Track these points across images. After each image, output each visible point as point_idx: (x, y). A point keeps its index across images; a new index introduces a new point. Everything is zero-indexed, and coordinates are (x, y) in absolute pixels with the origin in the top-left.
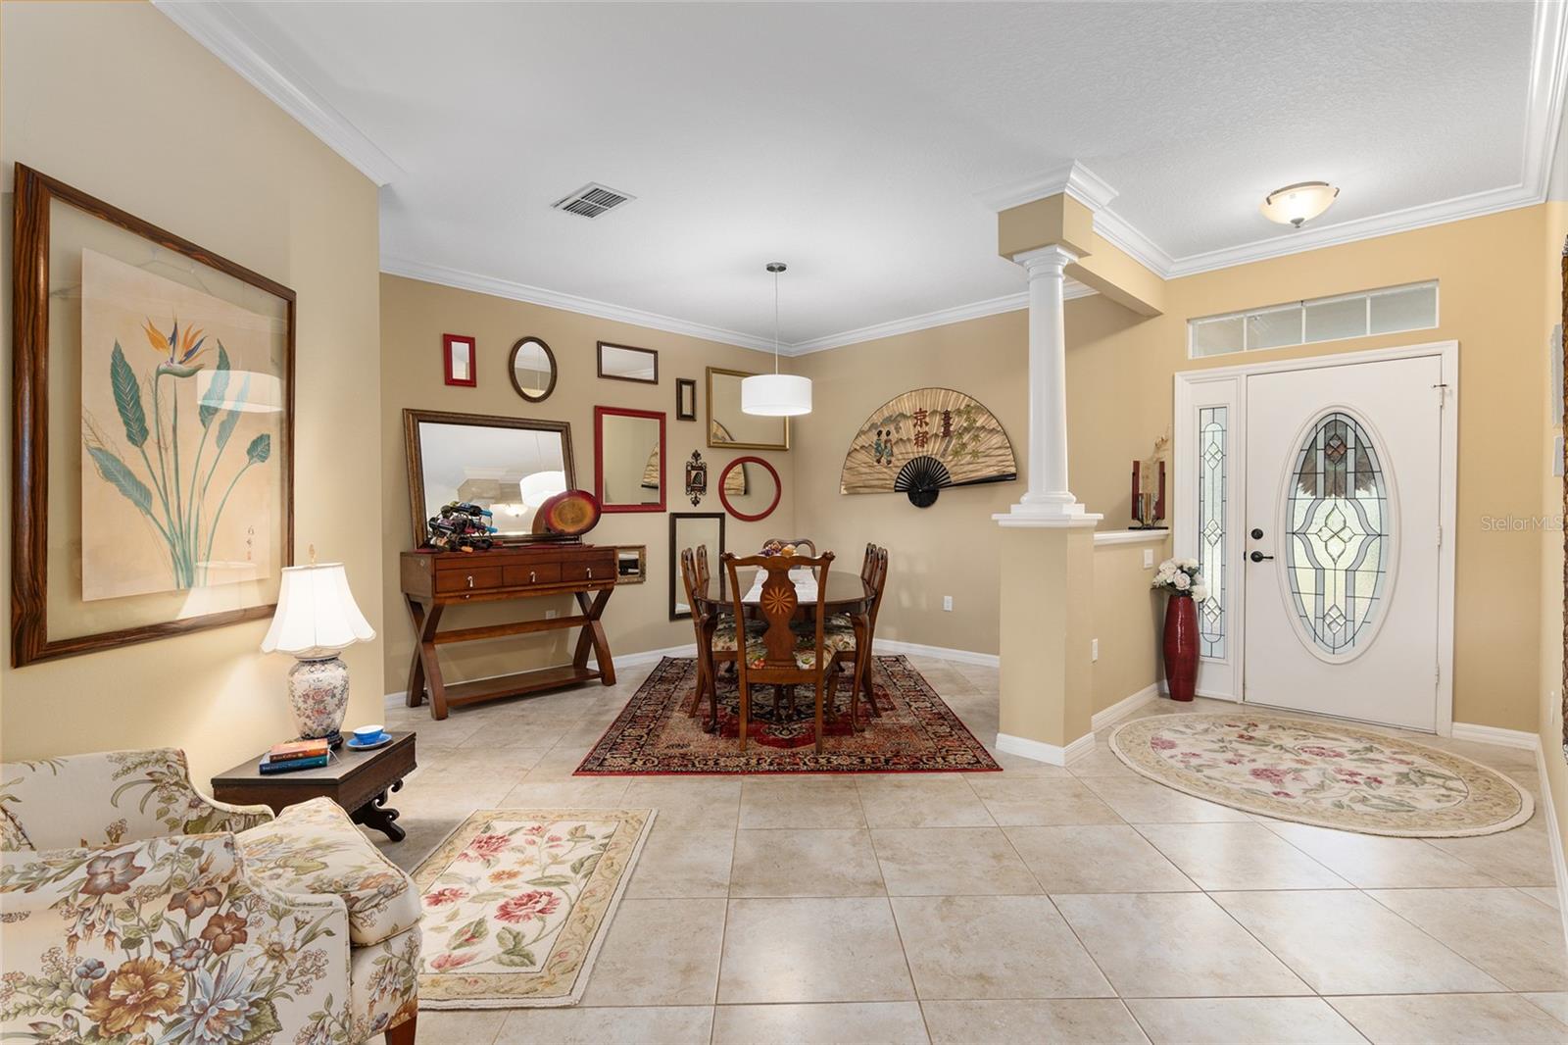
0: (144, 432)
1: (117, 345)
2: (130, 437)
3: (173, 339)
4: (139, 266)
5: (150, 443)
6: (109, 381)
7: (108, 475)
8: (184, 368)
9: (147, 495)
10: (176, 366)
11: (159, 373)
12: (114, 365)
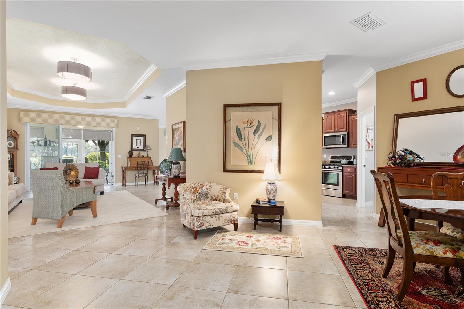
0: (242, 139)
1: (237, 126)
2: (239, 140)
3: (248, 122)
4: (243, 112)
5: (243, 140)
6: (236, 131)
7: (235, 146)
8: (250, 126)
9: (243, 149)
10: (248, 126)
11: (245, 128)
12: (236, 129)
